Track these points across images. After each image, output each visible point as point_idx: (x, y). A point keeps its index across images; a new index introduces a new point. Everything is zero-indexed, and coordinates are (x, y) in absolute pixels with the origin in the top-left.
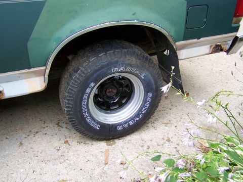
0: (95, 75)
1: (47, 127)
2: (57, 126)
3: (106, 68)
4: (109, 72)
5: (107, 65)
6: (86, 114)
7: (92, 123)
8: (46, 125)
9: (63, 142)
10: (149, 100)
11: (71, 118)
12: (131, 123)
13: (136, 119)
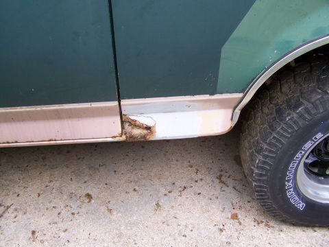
1: (201, 180)
6: (289, 184)
7: (294, 200)
9: (230, 216)
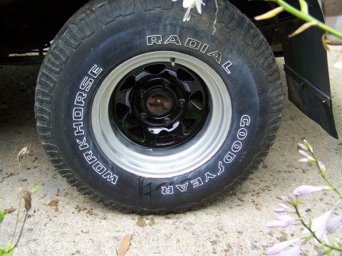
0: (102, 46)
4: (138, 42)
6: (82, 143)
7: (99, 168)
10: (243, 134)
12: (196, 183)
13: (209, 176)
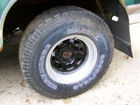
0: (51, 36)
1: (12, 86)
2: (21, 85)
3: (62, 29)
4: (65, 33)
5: (63, 26)
7: (49, 84)
8: (12, 85)
10: (102, 62)
11: (29, 80)
12: (86, 83)
13: (91, 79)
